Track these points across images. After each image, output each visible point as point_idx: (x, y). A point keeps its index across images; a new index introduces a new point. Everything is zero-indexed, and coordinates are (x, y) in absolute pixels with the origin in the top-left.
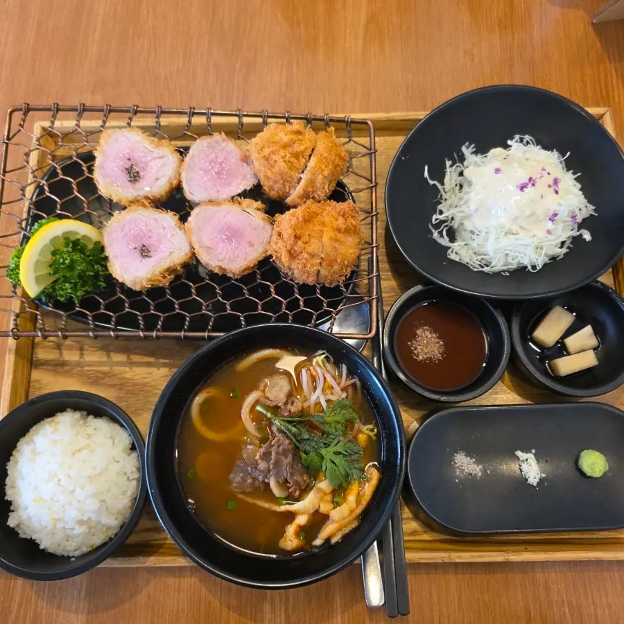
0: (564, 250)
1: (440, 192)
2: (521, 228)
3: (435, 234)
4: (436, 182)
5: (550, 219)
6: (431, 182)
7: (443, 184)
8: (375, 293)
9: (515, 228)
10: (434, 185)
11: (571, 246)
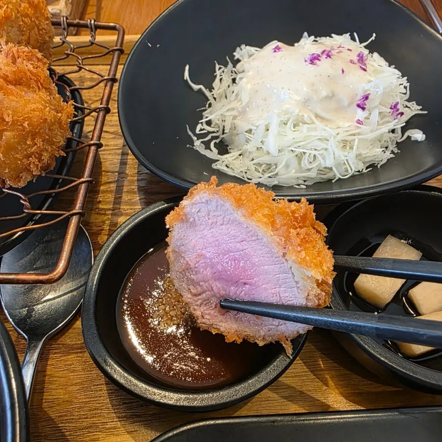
0: (388, 155)
1: (209, 100)
2: (317, 116)
3: (198, 144)
4: (201, 87)
5: (359, 106)
6: (196, 87)
7: (211, 89)
8: (79, 204)
9: (307, 115)
10: (200, 90)
11: (396, 151)
